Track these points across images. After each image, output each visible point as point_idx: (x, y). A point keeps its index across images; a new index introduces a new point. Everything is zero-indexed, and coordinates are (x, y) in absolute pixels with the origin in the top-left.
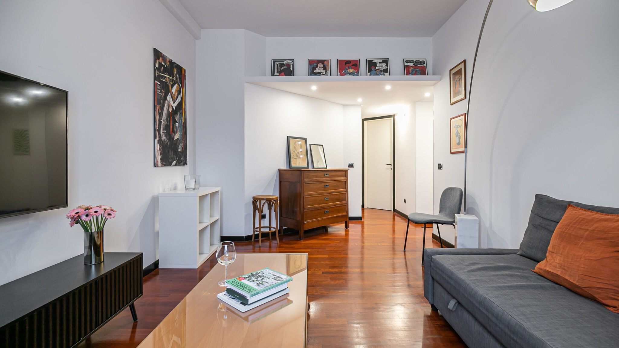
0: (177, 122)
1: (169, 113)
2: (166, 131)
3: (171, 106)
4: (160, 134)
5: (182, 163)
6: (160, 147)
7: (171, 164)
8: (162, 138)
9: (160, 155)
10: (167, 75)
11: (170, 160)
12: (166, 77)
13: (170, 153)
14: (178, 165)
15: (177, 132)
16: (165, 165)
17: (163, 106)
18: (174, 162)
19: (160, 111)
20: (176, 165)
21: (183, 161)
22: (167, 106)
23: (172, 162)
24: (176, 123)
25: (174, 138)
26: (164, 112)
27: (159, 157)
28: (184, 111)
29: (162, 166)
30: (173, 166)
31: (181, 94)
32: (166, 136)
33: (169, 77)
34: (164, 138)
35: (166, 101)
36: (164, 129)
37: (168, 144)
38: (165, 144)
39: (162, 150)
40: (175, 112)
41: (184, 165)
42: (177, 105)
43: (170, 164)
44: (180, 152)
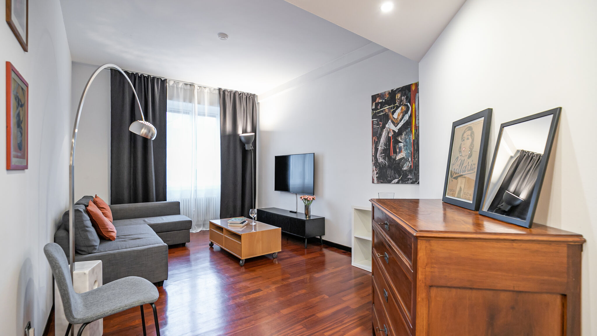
0: (401, 142)
1: (388, 139)
2: (384, 155)
3: (391, 131)
4: (377, 158)
5: (410, 181)
6: (376, 168)
7: (391, 182)
8: (379, 161)
9: (376, 174)
10: (386, 107)
11: (389, 179)
12: (384, 110)
13: (389, 172)
14: (402, 183)
15: (400, 152)
16: (382, 183)
17: (381, 135)
18: (396, 180)
19: (377, 140)
20: (398, 183)
21: (411, 179)
22: (386, 133)
23: (392, 180)
24: (400, 144)
25: (395, 158)
26: (381, 139)
27: (375, 176)
28: (415, 128)
29: (378, 183)
30: (394, 183)
31: (409, 112)
32: (384, 159)
33: (388, 107)
34: (381, 160)
35: (385, 130)
36: (381, 153)
37: (387, 164)
38: (382, 165)
39: (379, 171)
40: (397, 134)
41: (413, 183)
42: (402, 126)
43: (389, 182)
44: (406, 170)
